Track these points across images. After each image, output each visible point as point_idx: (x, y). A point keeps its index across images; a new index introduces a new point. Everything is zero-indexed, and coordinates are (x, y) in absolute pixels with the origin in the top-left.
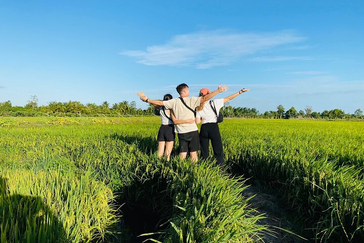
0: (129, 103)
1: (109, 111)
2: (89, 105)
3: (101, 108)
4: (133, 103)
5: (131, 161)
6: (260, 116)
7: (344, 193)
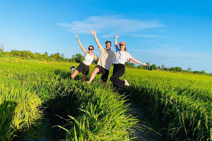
0: (60, 54)
1: (48, 58)
2: (36, 53)
3: (43, 55)
4: (63, 54)
5: (56, 84)
6: (136, 68)
7: (186, 108)
